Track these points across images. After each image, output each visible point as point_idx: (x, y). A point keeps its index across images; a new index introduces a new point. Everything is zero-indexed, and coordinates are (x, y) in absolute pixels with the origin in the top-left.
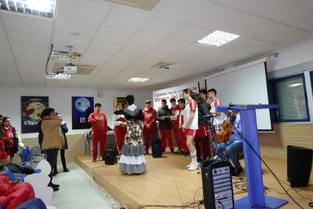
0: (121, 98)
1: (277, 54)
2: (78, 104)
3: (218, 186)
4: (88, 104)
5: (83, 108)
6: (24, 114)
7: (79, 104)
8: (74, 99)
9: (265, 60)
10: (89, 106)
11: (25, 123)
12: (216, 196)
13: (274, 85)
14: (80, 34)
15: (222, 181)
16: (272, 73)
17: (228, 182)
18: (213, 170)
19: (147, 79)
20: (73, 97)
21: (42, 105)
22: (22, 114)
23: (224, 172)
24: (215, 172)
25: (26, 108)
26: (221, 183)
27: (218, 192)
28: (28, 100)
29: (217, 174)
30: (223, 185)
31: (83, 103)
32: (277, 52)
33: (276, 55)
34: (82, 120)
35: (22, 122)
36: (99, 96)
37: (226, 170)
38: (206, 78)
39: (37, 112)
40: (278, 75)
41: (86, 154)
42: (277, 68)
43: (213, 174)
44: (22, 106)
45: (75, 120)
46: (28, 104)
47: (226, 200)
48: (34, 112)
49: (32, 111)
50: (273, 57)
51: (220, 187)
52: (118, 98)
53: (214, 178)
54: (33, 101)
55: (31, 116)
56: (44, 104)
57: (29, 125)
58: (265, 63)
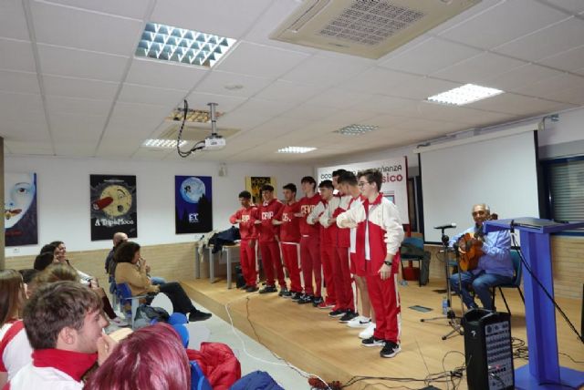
0: (259, 178)
1: (557, 116)
2: (186, 189)
3: (494, 351)
4: (203, 188)
5: (194, 196)
6: (96, 207)
7: (188, 188)
8: (179, 180)
9: (535, 127)
10: (204, 192)
11: (98, 222)
12: (489, 367)
13: (548, 170)
14: (241, 87)
15: (499, 343)
16: (546, 148)
17: (506, 345)
18: (486, 327)
19: (313, 149)
20: (176, 177)
21: (124, 190)
22: (92, 206)
23: (501, 329)
24: (490, 330)
25: (99, 197)
26: (497, 347)
27: (493, 361)
28: (102, 182)
29: (492, 332)
30: (499, 349)
31: (193, 188)
32: (556, 113)
33: (554, 117)
34: (192, 217)
35: (93, 221)
36: (221, 174)
37: (504, 327)
38: (421, 150)
39: (116, 203)
40: (555, 154)
41: (198, 278)
42: (555, 140)
43: (487, 333)
44: (92, 192)
45: (181, 218)
46: (102, 189)
47: (503, 373)
48: (112, 204)
49: (109, 201)
50: (548, 121)
51: (495, 354)
52: (253, 178)
53: (488, 339)
54: (110, 184)
55: (107, 210)
56: (129, 189)
57: (105, 227)
58: (536, 132)
